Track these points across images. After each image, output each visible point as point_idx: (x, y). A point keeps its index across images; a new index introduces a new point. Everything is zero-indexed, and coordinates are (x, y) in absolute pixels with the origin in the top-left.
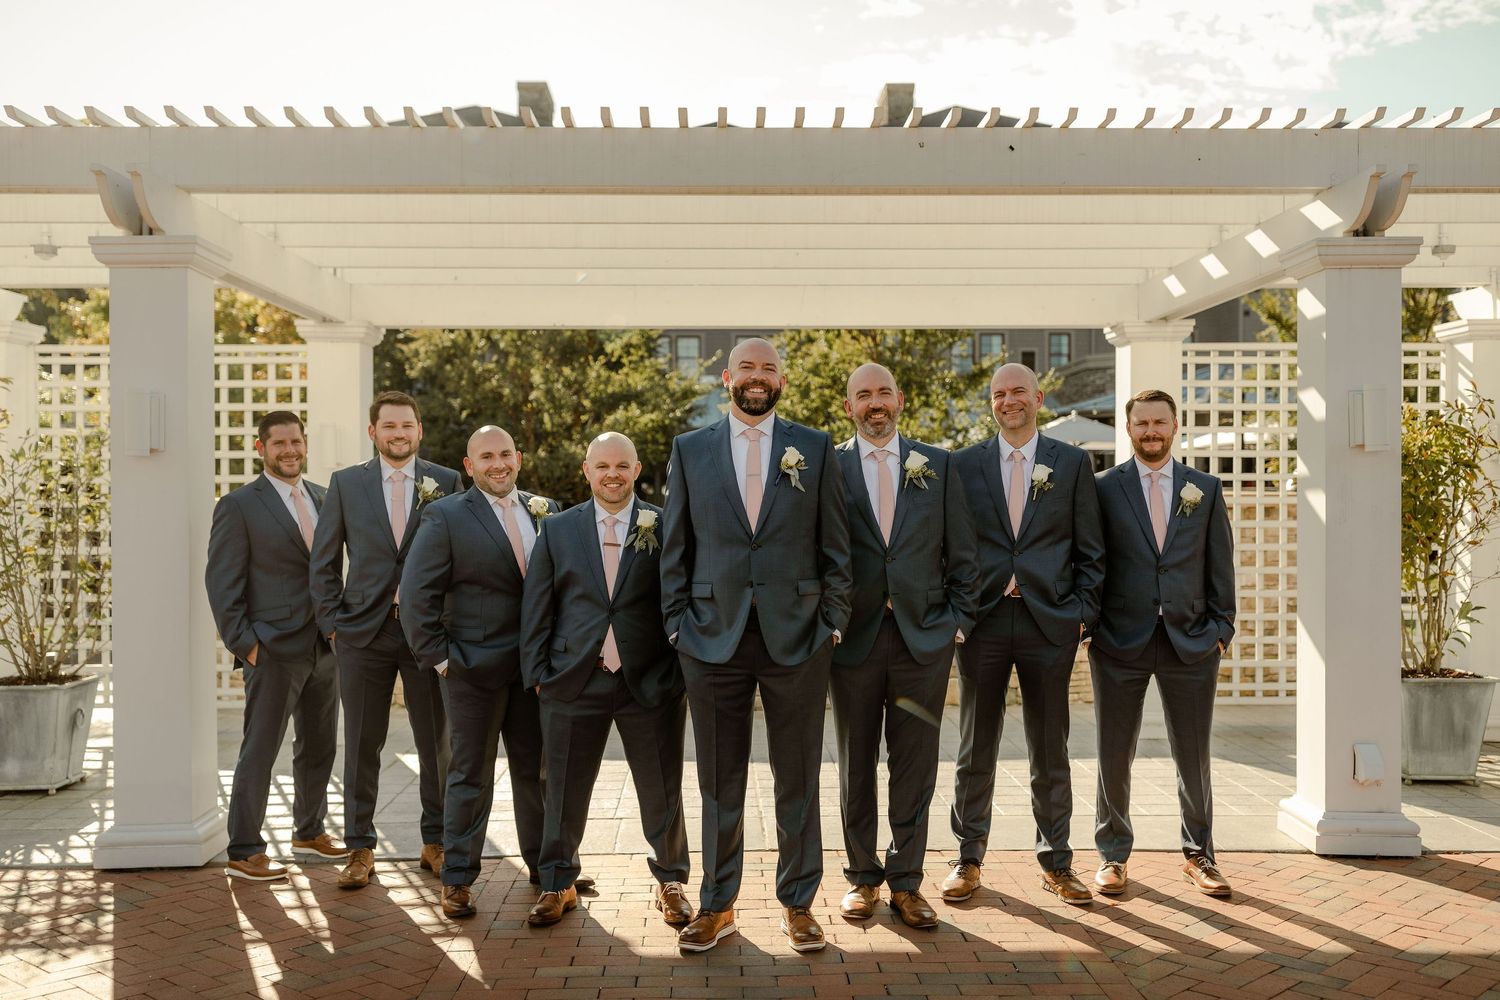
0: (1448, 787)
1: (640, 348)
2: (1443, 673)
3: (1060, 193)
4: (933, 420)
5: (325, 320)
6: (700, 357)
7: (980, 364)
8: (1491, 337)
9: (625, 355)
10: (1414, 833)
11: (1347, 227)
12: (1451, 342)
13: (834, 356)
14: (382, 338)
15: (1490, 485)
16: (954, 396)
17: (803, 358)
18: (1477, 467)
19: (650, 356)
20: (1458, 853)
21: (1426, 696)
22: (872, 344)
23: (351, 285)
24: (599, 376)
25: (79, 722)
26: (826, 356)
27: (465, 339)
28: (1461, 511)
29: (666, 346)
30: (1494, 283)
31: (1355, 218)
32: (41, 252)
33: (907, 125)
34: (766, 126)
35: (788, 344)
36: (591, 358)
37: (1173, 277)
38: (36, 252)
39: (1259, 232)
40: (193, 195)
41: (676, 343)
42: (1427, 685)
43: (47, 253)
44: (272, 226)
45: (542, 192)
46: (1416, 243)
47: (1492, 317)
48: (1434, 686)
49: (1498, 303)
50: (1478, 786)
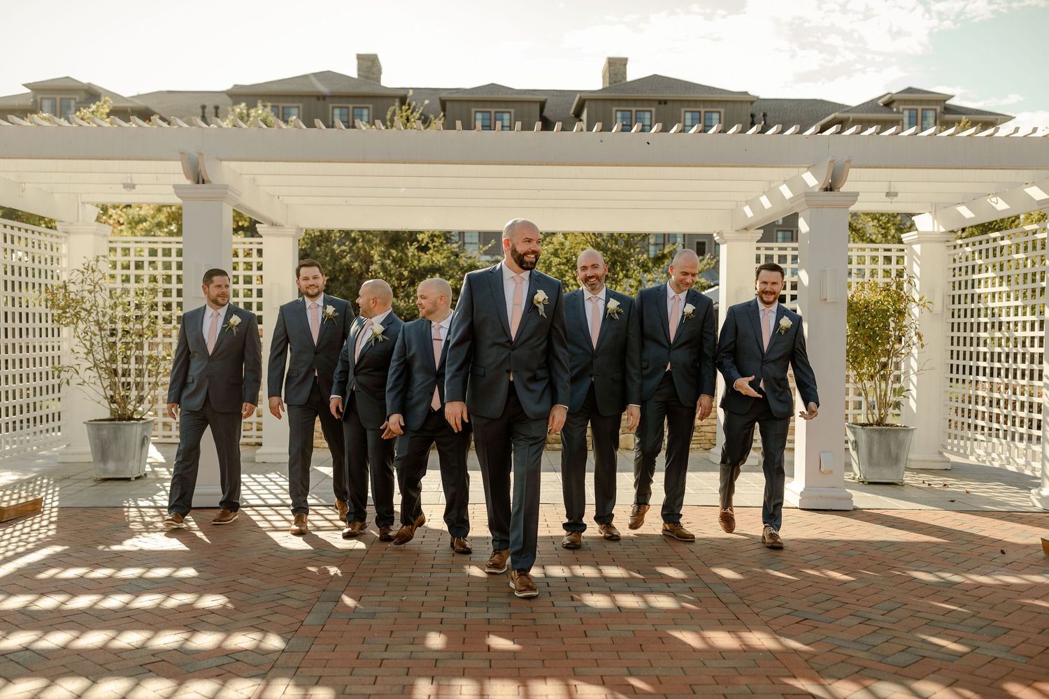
1: (440, 238)
2: (887, 425)
4: (631, 286)
5: (273, 224)
6: (480, 244)
8: (931, 241)
9: (431, 242)
10: (849, 498)
11: (820, 187)
12: (910, 244)
13: (568, 244)
14: (303, 235)
16: (645, 271)
19: (447, 242)
20: (873, 509)
21: (876, 436)
23: (287, 205)
24: (414, 256)
25: (145, 443)
26: (562, 244)
30: (933, 211)
31: (826, 181)
32: (127, 187)
33: (594, 131)
36: (408, 243)
37: (765, 196)
38: (124, 187)
39: (786, 186)
40: (223, 162)
42: (876, 430)
43: (130, 188)
44: (254, 176)
46: (855, 196)
47: (931, 230)
48: (880, 431)
49: (936, 221)
50: (903, 486)
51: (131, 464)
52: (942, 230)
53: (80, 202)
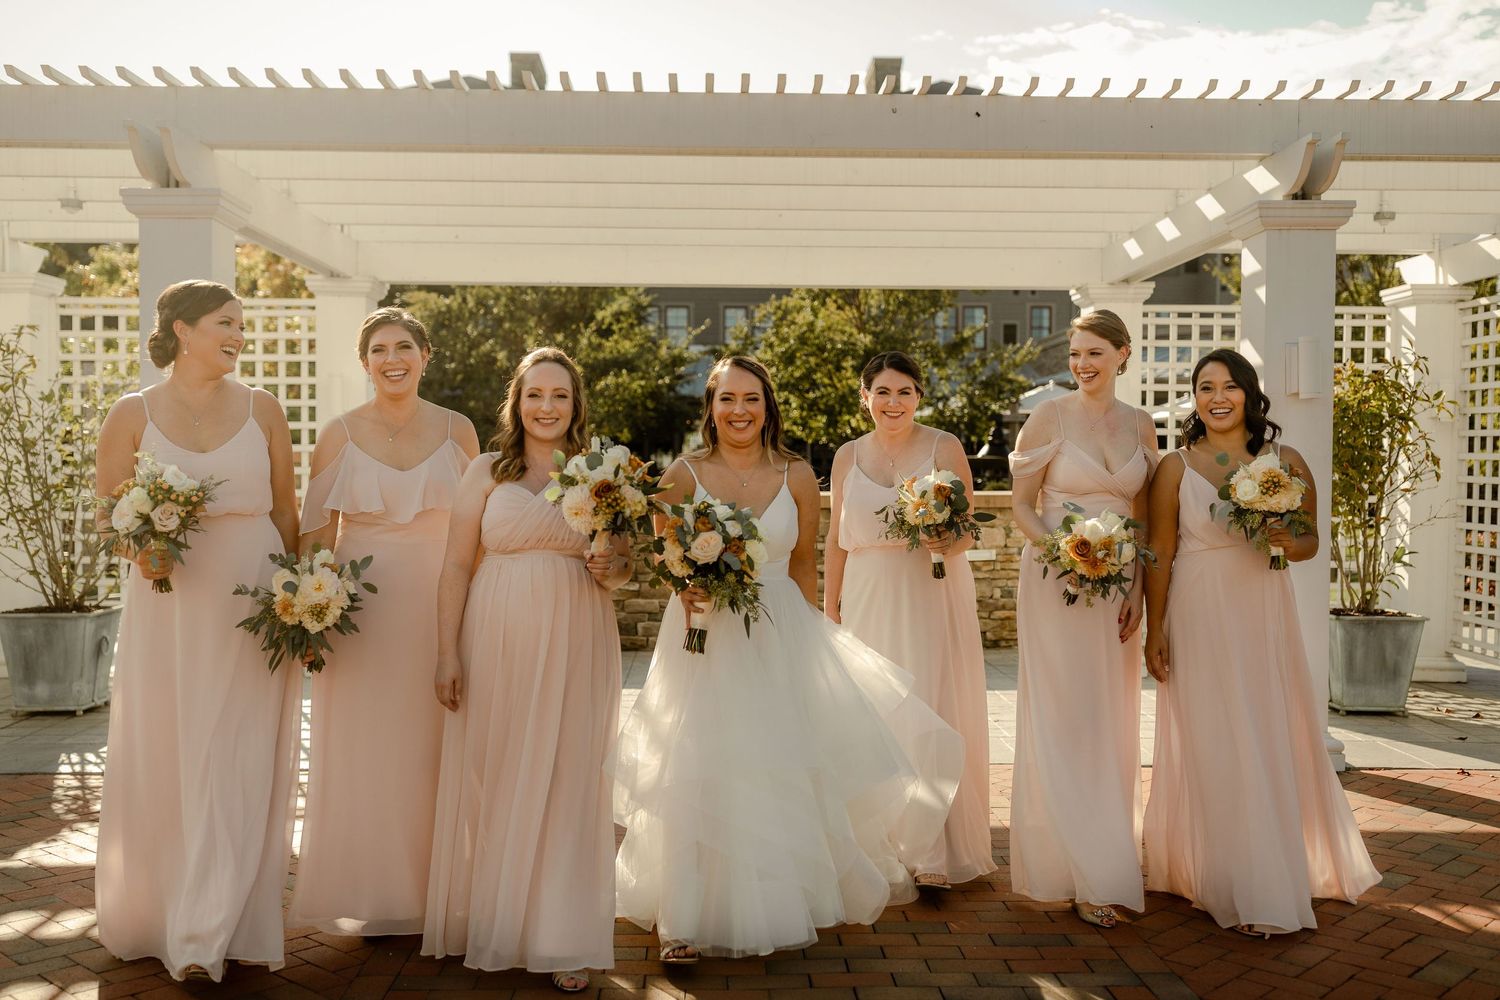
0: (1380, 718)
1: (630, 316)
2: (1376, 613)
3: (1023, 157)
5: (333, 275)
6: (689, 325)
7: (962, 333)
8: (1433, 301)
9: (615, 323)
10: (1338, 750)
11: (1286, 191)
12: (1396, 306)
13: (820, 324)
14: (386, 293)
15: (1424, 437)
16: (935, 364)
17: (789, 326)
18: (1411, 419)
19: (640, 324)
20: (1379, 769)
21: (1360, 633)
22: (856, 315)
23: (358, 242)
24: (590, 344)
25: (104, 647)
26: (811, 325)
27: (460, 304)
28: (1396, 461)
29: (656, 315)
30: (1436, 250)
31: (1293, 182)
32: (68, 206)
33: (881, 92)
34: (750, 91)
35: (775, 313)
36: (581, 325)
37: (1133, 240)
38: (63, 206)
39: (1209, 197)
40: (216, 151)
41: (666, 312)
42: (1361, 622)
43: (73, 207)
44: (285, 182)
45: (542, 151)
46: (1348, 207)
47: (1434, 282)
48: (1368, 624)
49: (1440, 269)
50: (1406, 717)
51: (76, 687)
52: (1452, 281)
53: (7, 239)
